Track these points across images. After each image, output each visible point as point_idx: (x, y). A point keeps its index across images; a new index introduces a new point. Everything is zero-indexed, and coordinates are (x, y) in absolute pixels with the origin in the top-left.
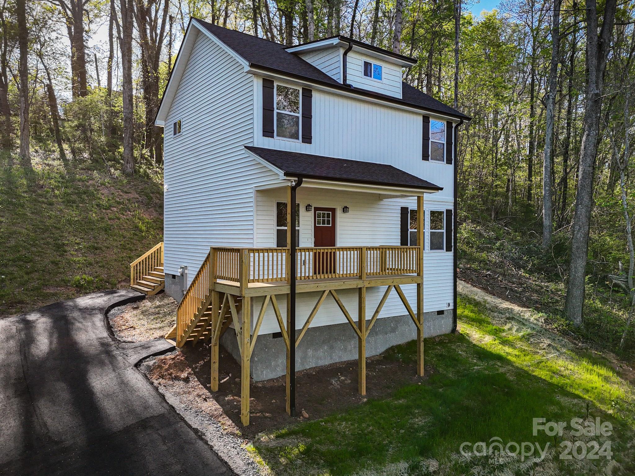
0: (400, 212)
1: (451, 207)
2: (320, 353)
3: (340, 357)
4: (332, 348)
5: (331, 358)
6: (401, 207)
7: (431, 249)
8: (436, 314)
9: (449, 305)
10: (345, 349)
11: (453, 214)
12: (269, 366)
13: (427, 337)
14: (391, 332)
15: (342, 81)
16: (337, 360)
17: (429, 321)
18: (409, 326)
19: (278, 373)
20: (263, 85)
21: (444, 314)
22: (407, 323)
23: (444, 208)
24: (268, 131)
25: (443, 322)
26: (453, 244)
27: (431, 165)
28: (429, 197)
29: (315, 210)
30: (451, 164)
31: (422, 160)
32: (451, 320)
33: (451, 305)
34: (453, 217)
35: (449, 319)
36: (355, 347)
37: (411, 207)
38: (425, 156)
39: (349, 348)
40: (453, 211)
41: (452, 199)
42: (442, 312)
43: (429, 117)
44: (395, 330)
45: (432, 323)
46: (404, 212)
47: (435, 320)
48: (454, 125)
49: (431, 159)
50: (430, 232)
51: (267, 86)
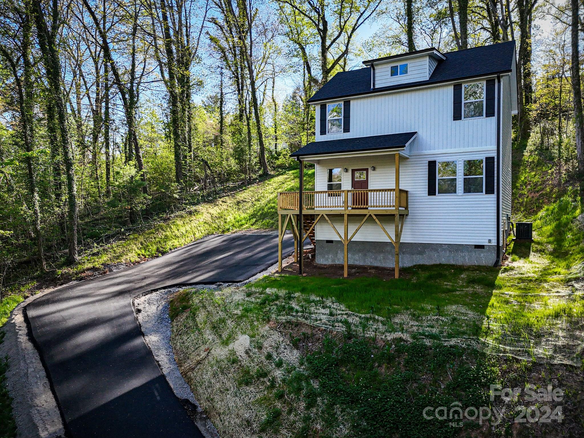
0: (427, 164)
1: (495, 155)
2: (356, 257)
3: (371, 263)
4: (365, 255)
5: (365, 262)
6: (429, 162)
7: (465, 192)
8: (473, 247)
10: (376, 259)
11: (496, 160)
12: (324, 257)
13: (459, 264)
14: (418, 254)
15: (372, 87)
16: (369, 264)
17: (463, 252)
18: (439, 252)
19: (329, 262)
20: (321, 108)
21: (484, 248)
22: (436, 250)
23: (482, 157)
24: (323, 132)
25: (482, 255)
26: (496, 187)
27: (465, 122)
28: (462, 150)
29: (353, 171)
30: (494, 116)
31: (454, 120)
32: (494, 255)
33: (493, 241)
34: (496, 163)
35: (492, 253)
36: (384, 259)
37: (439, 160)
38: (457, 116)
39: (379, 258)
40: (496, 157)
41: (495, 147)
42: (482, 247)
43: (461, 84)
44: (421, 253)
45: (467, 254)
46: (432, 165)
47: (471, 252)
48: (496, 81)
49: (464, 118)
50: (464, 178)
51: (323, 108)
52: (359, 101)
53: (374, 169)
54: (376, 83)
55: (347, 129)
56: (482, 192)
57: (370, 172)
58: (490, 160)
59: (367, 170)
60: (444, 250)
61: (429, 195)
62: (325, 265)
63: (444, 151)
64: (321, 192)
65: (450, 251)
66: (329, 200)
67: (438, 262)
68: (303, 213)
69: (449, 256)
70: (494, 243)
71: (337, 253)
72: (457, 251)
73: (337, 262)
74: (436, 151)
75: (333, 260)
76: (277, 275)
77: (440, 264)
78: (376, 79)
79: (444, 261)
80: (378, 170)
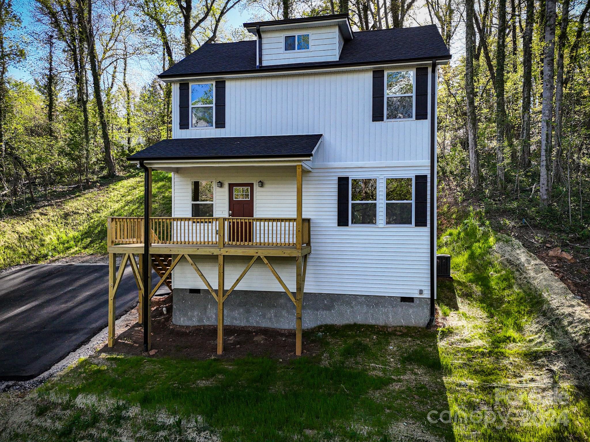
0: (336, 182)
1: (427, 172)
2: (236, 314)
3: (257, 322)
4: (248, 311)
5: (248, 321)
6: (339, 178)
7: (388, 223)
8: (399, 300)
9: (421, 292)
10: (264, 316)
11: (429, 180)
12: (185, 315)
13: (381, 324)
14: (323, 310)
15: (258, 64)
16: (255, 324)
17: (385, 307)
18: (352, 307)
19: (194, 322)
20: (180, 89)
21: (413, 302)
22: (349, 303)
23: (411, 174)
24: (184, 124)
25: (411, 311)
26: (429, 218)
27: (387, 124)
28: (384, 163)
29: (231, 186)
30: (427, 119)
31: (373, 121)
32: (427, 312)
33: (425, 292)
34: (429, 184)
35: (423, 309)
36: (275, 316)
37: (352, 176)
38: (378, 116)
39: (269, 316)
40: (429, 177)
41: (428, 162)
42: (410, 300)
43: (383, 71)
44: (329, 308)
45: (390, 309)
46: (343, 182)
47: (396, 307)
48: (430, 70)
49: (388, 118)
50: (387, 204)
51: (184, 88)
52: (238, 83)
53: (262, 184)
54: (264, 58)
55: (221, 123)
56: (411, 223)
57: (256, 188)
58: (421, 180)
59: (251, 185)
60: (361, 303)
61: (339, 225)
62: (188, 327)
63: (360, 164)
64: (181, 219)
65: (367, 305)
66: (194, 228)
67: (351, 322)
68: (150, 253)
69: (366, 313)
70: (427, 294)
71: (205, 309)
72: (377, 305)
73: (206, 323)
74: (349, 164)
75: (200, 320)
76: (103, 355)
77: (355, 325)
78: (264, 52)
79: (359, 319)
80: (268, 187)
